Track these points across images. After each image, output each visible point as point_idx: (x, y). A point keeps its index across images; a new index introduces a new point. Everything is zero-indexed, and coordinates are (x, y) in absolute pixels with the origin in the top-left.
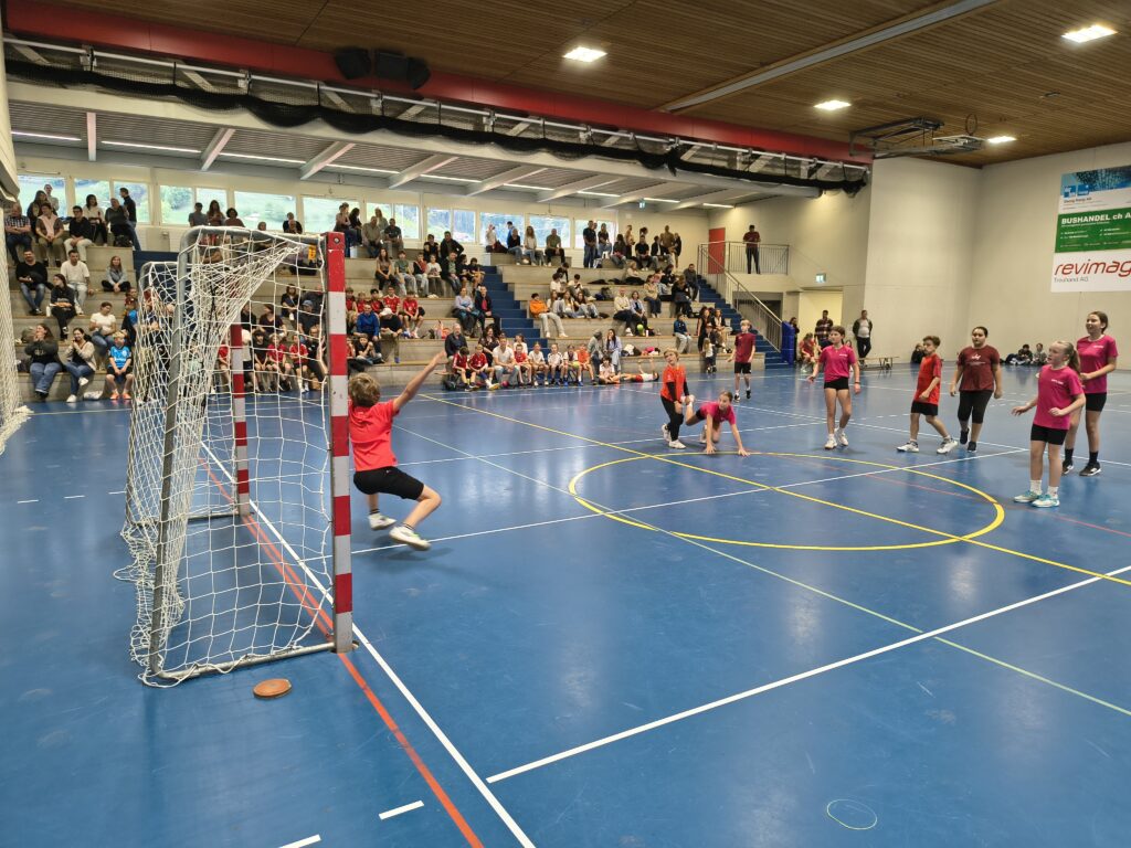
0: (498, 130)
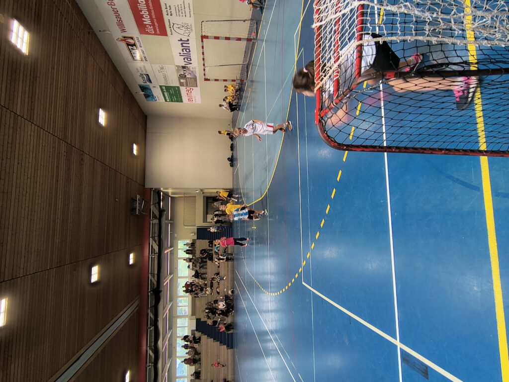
0: (153, 361)
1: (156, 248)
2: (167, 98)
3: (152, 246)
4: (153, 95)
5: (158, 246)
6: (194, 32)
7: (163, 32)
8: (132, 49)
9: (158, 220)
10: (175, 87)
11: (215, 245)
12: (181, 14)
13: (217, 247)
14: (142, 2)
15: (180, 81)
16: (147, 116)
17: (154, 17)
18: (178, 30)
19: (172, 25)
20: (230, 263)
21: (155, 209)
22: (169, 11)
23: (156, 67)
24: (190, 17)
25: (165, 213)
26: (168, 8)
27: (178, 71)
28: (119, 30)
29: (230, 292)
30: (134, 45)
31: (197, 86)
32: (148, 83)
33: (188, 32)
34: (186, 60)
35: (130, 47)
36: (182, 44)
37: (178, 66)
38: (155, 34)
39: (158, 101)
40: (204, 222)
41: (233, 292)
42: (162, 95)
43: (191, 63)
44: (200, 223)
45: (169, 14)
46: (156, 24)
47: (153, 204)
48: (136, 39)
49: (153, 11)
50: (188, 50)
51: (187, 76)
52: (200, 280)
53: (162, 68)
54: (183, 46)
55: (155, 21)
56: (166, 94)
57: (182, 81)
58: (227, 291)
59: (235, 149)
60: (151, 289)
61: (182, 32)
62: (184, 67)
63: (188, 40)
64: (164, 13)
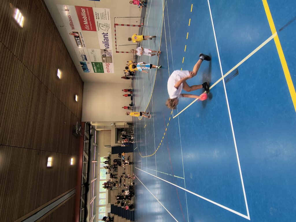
1: (87, 157)
2: (95, 70)
3: (84, 156)
4: (87, 69)
5: (88, 156)
6: (110, 29)
7: (94, 29)
8: (77, 39)
9: (88, 141)
10: (100, 63)
11: (123, 156)
12: (104, 18)
13: (124, 157)
14: (84, 11)
15: (103, 59)
16: (83, 83)
17: (89, 20)
18: (102, 27)
19: (99, 24)
20: (131, 165)
21: (87, 134)
22: (98, 16)
23: (90, 50)
24: (109, 20)
25: (93, 136)
26: (97, 15)
27: (102, 52)
28: (71, 28)
29: (132, 184)
30: (78, 37)
31: (112, 62)
32: (85, 61)
33: (107, 28)
34: (106, 46)
35: (76, 38)
36: (104, 36)
37: (102, 50)
38: (90, 30)
39: (90, 72)
40: (116, 143)
41: (134, 183)
42: (93, 68)
43: (109, 48)
44: (114, 144)
45: (98, 18)
46: (90, 24)
47: (86, 131)
48: (79, 33)
49: (89, 17)
50: (107, 40)
51: (107, 56)
52: (114, 179)
53: (93, 51)
54: (104, 37)
55: (90, 22)
56: (95, 67)
57: (104, 59)
58: (130, 183)
59: (133, 99)
60: (83, 183)
61: (104, 28)
62: (105, 50)
63: (107, 33)
64: (95, 18)
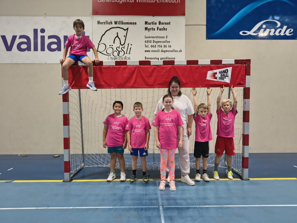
12: (150, 44)
18: (112, 34)
19: (125, 27)
22: (155, 27)
26: (161, 26)
43: (9, 48)
61: (108, 39)
64: (150, 19)
